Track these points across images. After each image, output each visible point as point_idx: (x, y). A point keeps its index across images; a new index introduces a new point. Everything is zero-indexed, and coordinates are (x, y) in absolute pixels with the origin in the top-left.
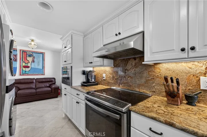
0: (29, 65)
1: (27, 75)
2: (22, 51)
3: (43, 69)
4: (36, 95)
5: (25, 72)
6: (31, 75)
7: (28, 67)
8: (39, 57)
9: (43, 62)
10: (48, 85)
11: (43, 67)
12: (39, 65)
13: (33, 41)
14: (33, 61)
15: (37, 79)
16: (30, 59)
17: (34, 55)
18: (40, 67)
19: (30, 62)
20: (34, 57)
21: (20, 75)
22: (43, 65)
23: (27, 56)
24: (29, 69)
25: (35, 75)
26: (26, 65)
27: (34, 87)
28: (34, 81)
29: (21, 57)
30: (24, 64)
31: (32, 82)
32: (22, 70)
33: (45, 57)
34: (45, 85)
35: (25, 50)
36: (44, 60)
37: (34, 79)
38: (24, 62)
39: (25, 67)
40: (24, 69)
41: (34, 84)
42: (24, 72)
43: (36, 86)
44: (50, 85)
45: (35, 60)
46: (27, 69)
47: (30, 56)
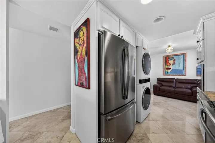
0: (170, 67)
1: (169, 75)
2: (165, 57)
3: (184, 69)
4: (174, 93)
5: (168, 73)
6: (172, 75)
7: (170, 69)
8: (180, 59)
9: (184, 63)
10: (189, 87)
11: (185, 68)
12: (179, 66)
13: (169, 46)
14: (174, 63)
15: (177, 79)
16: (171, 62)
17: (175, 57)
18: (181, 68)
19: (171, 64)
20: (175, 60)
21: (164, 75)
22: (184, 66)
23: (169, 60)
24: (171, 70)
25: (176, 75)
26: (168, 67)
27: (174, 86)
28: (175, 81)
29: (165, 61)
30: (166, 67)
31: (173, 82)
32: (165, 71)
33: (186, 58)
34: (186, 86)
35: (167, 56)
36: (186, 61)
37: (174, 79)
38: (166, 65)
39: (167, 69)
40: (167, 70)
41: (174, 84)
42: (166, 73)
43: (175, 85)
44: (193, 87)
45: (176, 62)
46: (169, 71)
47: (171, 59)
